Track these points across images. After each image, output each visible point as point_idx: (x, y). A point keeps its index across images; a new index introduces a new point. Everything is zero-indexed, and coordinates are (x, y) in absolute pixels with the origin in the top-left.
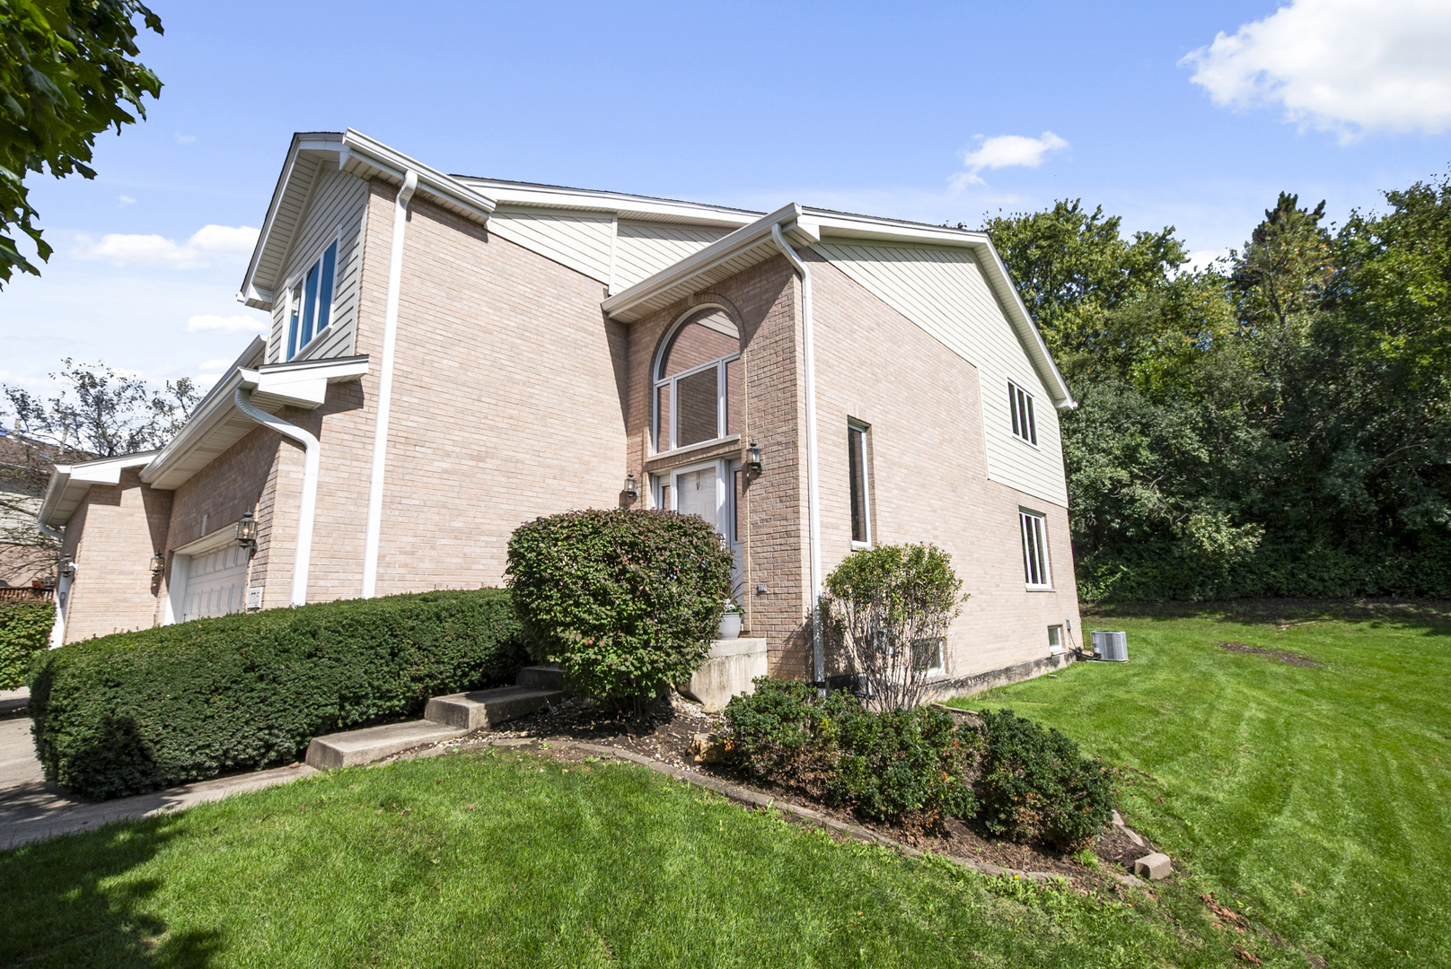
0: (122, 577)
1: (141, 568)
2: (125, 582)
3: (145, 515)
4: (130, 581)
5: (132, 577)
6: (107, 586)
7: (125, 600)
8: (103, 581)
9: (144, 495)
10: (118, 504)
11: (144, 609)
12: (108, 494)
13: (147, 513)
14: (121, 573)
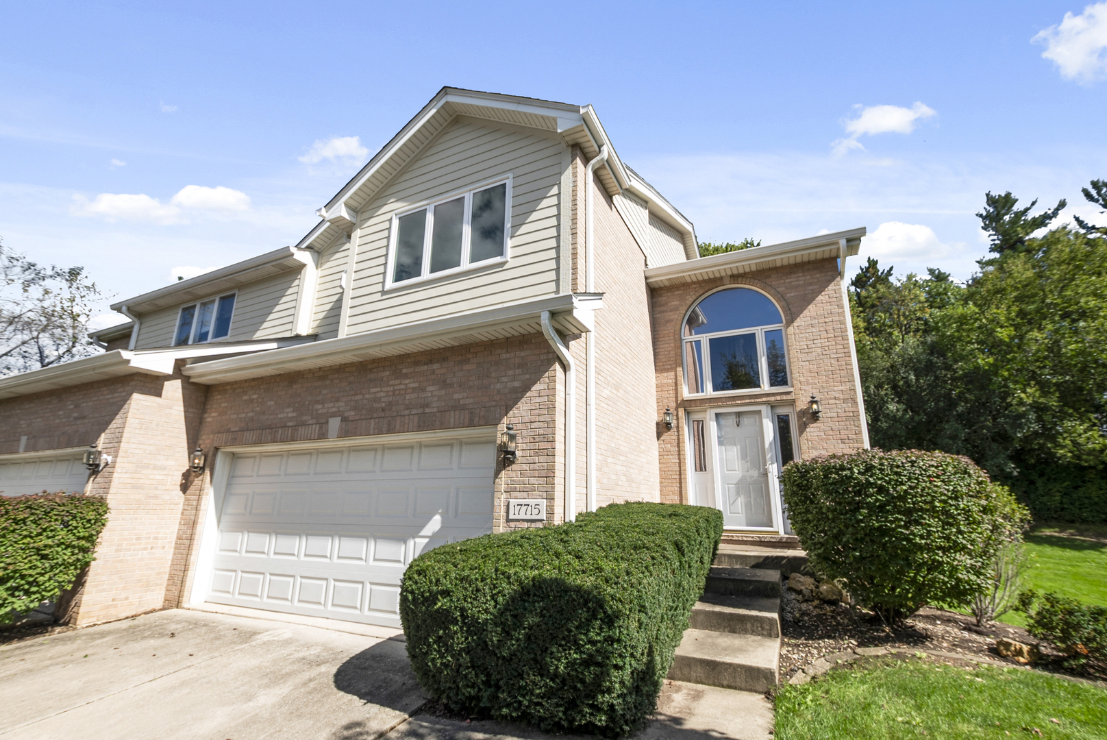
0: (156, 472)
1: (173, 463)
2: (158, 477)
3: (182, 408)
4: (162, 477)
5: (165, 472)
6: (141, 481)
7: (156, 497)
8: (137, 476)
9: (183, 388)
10: (159, 395)
11: (172, 507)
12: (151, 383)
13: (185, 406)
14: (155, 468)
